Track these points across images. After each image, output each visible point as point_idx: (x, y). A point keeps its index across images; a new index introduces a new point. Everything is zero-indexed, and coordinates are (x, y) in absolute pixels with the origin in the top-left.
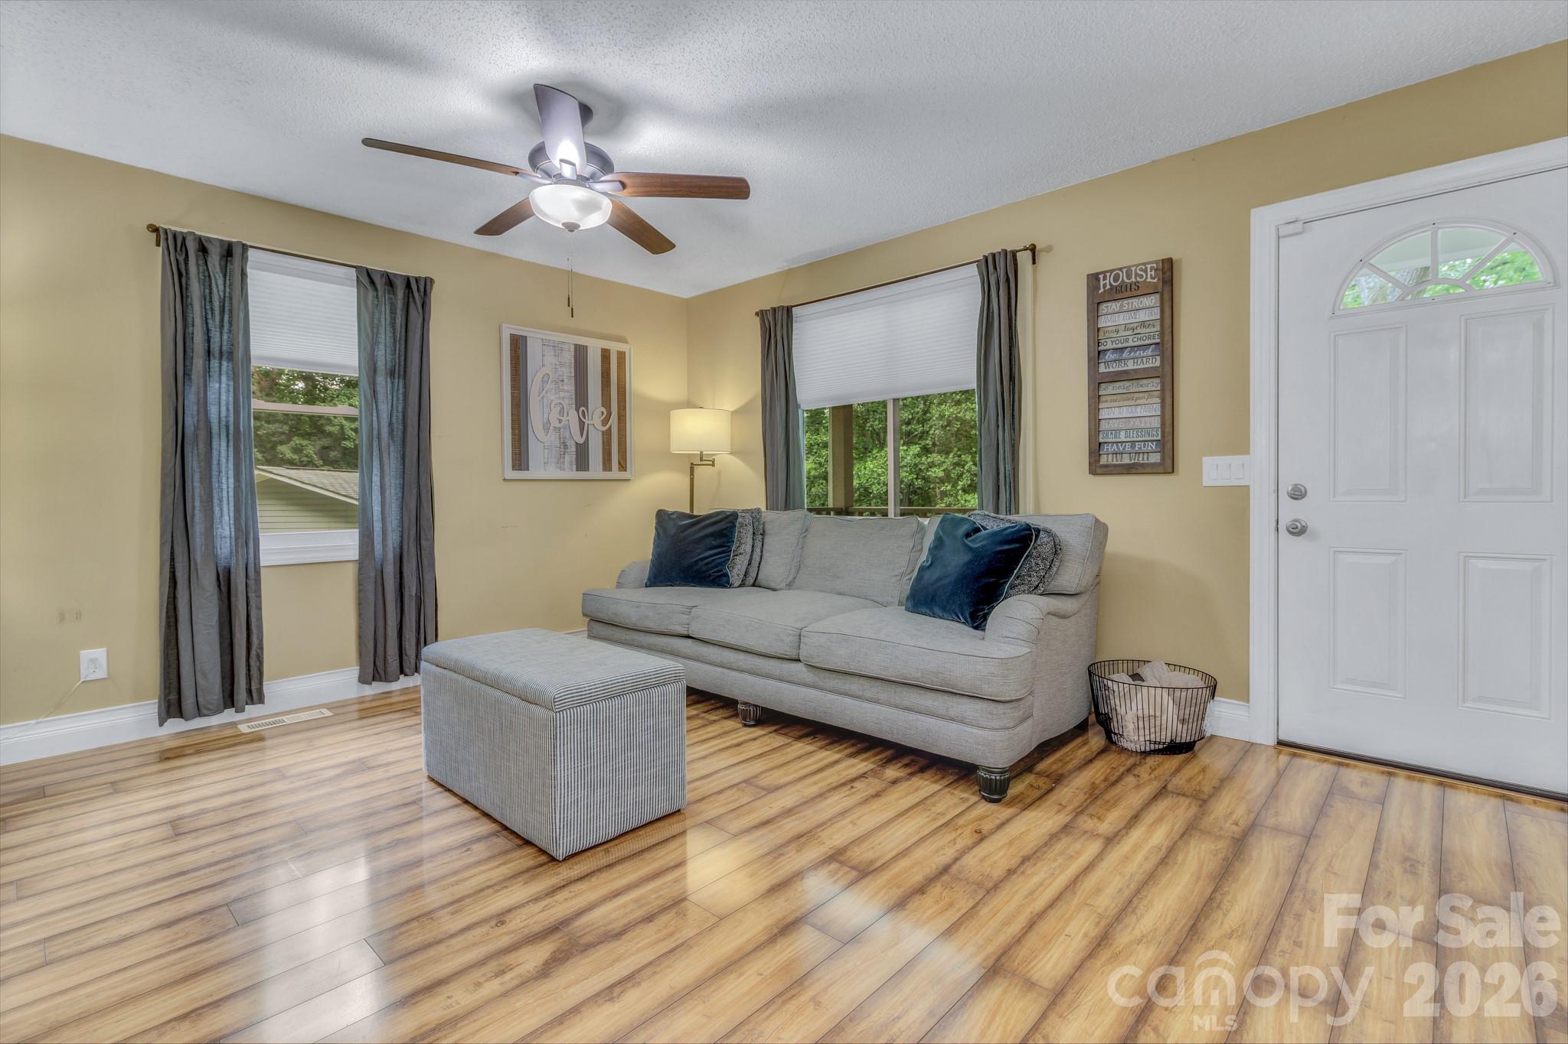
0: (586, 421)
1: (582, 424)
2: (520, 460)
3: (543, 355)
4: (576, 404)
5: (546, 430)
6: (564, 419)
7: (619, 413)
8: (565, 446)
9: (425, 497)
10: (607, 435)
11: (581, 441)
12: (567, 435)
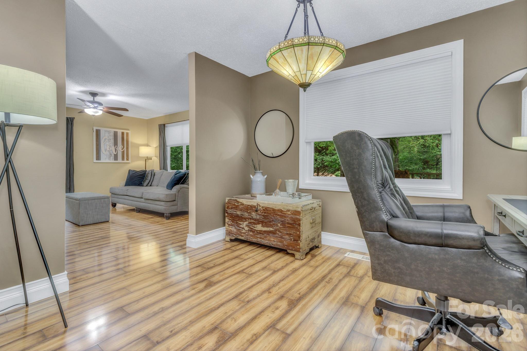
0: (117, 149)
1: (116, 150)
2: (98, 158)
3: (105, 134)
4: (114, 145)
5: (106, 151)
6: (111, 148)
7: (127, 147)
8: (111, 155)
9: (71, 166)
10: (123, 153)
11: (115, 153)
12: (112, 152)
